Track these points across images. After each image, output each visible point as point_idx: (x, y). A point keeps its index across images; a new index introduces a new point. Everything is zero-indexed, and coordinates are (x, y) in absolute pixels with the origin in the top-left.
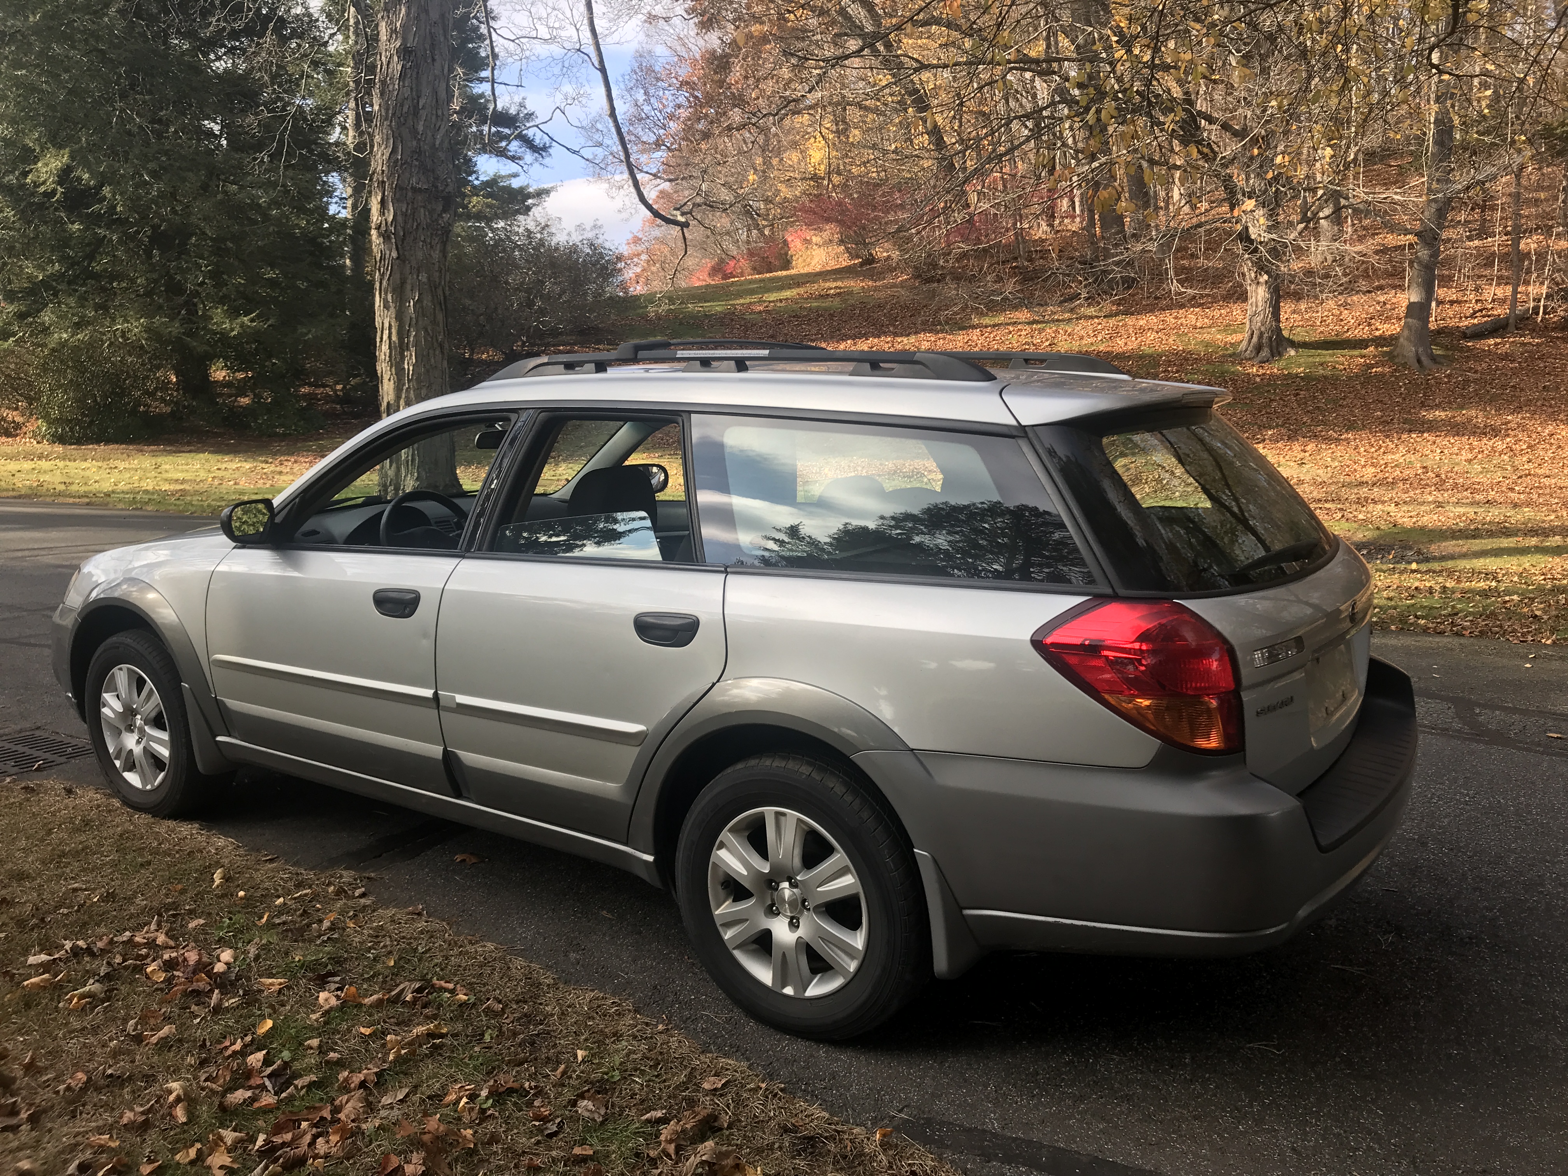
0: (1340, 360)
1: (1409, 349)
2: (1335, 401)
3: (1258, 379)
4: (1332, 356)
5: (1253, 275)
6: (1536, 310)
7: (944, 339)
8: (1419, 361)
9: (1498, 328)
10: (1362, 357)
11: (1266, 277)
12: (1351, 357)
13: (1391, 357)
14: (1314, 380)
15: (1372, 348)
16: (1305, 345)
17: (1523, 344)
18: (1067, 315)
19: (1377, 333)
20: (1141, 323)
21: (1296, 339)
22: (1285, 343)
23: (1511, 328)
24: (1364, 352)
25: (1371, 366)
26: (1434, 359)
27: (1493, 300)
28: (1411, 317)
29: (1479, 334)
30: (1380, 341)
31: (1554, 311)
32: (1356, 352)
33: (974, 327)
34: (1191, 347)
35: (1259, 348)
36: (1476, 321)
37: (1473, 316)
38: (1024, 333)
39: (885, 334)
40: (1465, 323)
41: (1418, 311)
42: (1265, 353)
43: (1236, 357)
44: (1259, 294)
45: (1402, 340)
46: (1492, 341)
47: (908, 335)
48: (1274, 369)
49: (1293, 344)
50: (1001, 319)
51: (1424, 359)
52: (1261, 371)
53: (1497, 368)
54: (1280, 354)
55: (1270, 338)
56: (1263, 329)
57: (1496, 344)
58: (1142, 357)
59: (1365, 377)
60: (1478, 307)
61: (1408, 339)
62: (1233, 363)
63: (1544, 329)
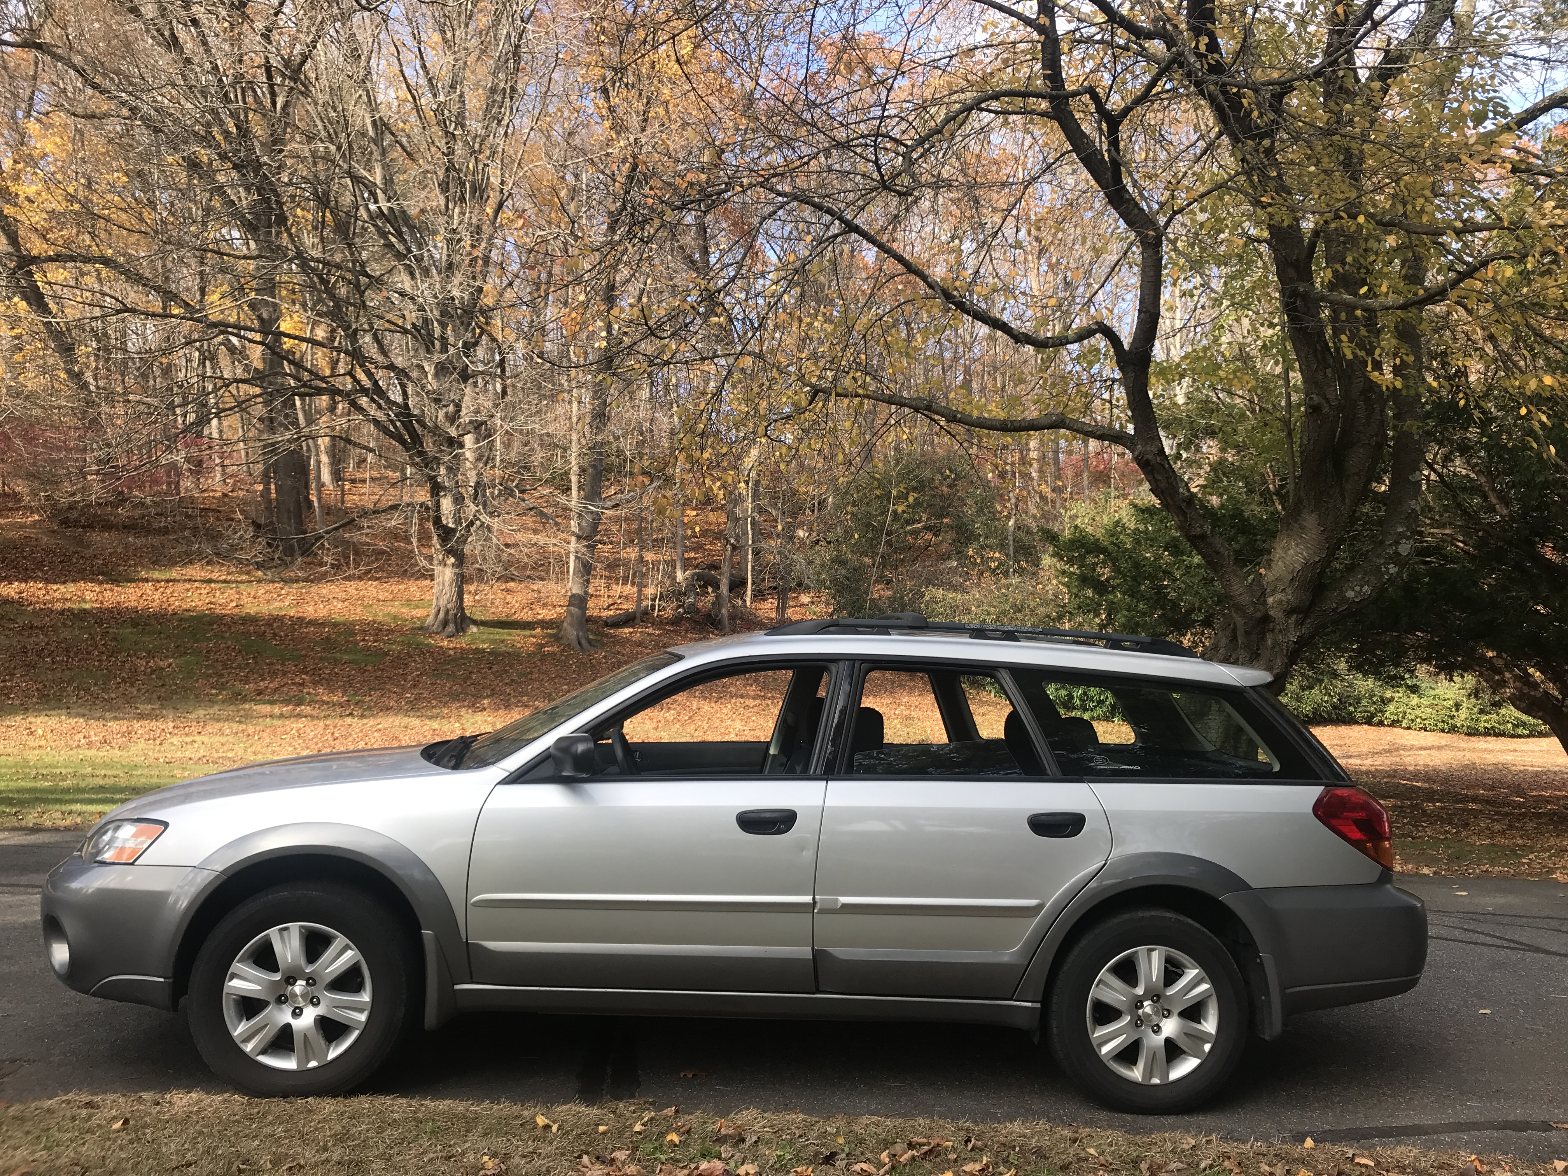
0: (518, 639)
1: (571, 633)
2: (525, 675)
3: (451, 652)
4: (510, 634)
5: (441, 557)
6: (653, 607)
7: (112, 590)
8: (580, 643)
9: (628, 620)
10: (534, 637)
11: (452, 560)
12: (525, 636)
13: (557, 638)
14: (500, 655)
15: (539, 630)
16: (483, 623)
17: (649, 634)
18: (244, 577)
19: (540, 617)
20: (324, 591)
21: (475, 617)
22: (468, 621)
23: (638, 621)
24: (533, 632)
25: (542, 646)
26: (589, 642)
27: (620, 597)
28: (573, 605)
29: (617, 623)
30: (544, 624)
31: (664, 609)
32: (527, 633)
33: (147, 580)
34: (380, 619)
35: (445, 624)
36: (611, 613)
37: (608, 608)
38: (204, 592)
39: (35, 579)
40: (605, 614)
41: (579, 601)
42: (451, 628)
43: (422, 629)
44: (446, 574)
45: (565, 624)
46: (627, 630)
47: (64, 583)
48: (462, 642)
49: (475, 622)
50: (174, 574)
51: (583, 642)
52: (452, 646)
53: (637, 653)
54: (464, 630)
55: (456, 615)
56: (449, 606)
57: (631, 633)
58: (336, 625)
59: (539, 656)
60: (611, 601)
61: (571, 624)
62: (424, 635)
63: (660, 623)
